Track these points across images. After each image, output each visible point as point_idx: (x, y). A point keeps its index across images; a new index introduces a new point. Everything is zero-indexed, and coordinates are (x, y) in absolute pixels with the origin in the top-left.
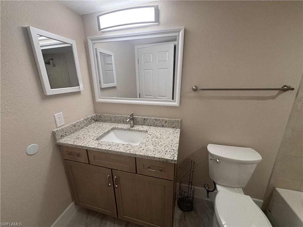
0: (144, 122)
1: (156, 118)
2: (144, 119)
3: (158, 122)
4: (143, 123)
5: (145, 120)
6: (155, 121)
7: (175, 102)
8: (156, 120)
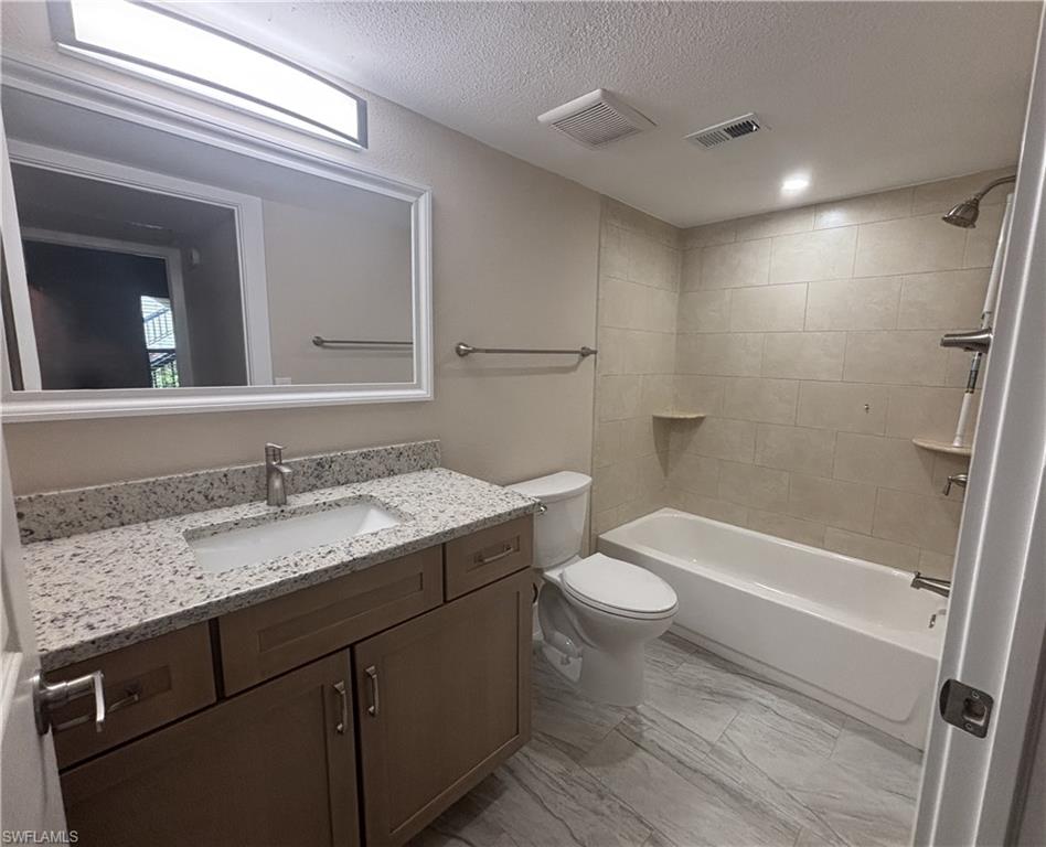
0: (320, 474)
1: (365, 450)
2: (318, 464)
3: (373, 463)
4: (312, 481)
5: (323, 467)
6: (365, 461)
7: (419, 386)
8: (365, 456)
